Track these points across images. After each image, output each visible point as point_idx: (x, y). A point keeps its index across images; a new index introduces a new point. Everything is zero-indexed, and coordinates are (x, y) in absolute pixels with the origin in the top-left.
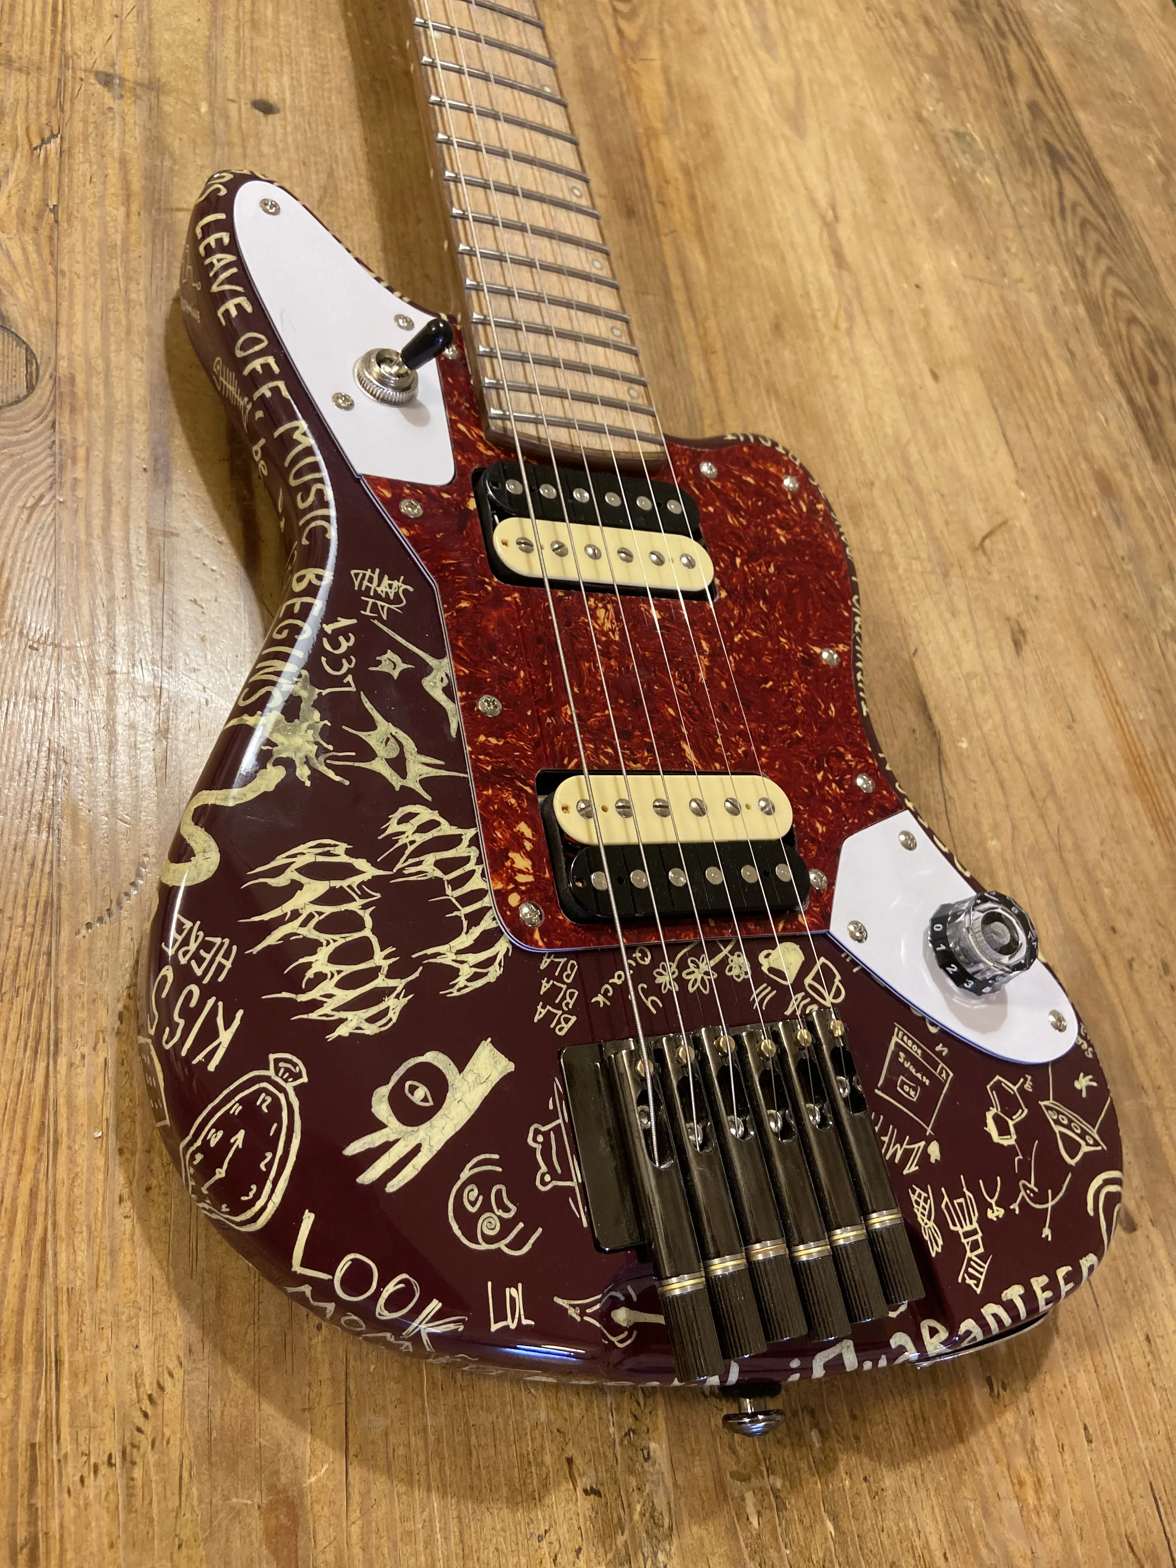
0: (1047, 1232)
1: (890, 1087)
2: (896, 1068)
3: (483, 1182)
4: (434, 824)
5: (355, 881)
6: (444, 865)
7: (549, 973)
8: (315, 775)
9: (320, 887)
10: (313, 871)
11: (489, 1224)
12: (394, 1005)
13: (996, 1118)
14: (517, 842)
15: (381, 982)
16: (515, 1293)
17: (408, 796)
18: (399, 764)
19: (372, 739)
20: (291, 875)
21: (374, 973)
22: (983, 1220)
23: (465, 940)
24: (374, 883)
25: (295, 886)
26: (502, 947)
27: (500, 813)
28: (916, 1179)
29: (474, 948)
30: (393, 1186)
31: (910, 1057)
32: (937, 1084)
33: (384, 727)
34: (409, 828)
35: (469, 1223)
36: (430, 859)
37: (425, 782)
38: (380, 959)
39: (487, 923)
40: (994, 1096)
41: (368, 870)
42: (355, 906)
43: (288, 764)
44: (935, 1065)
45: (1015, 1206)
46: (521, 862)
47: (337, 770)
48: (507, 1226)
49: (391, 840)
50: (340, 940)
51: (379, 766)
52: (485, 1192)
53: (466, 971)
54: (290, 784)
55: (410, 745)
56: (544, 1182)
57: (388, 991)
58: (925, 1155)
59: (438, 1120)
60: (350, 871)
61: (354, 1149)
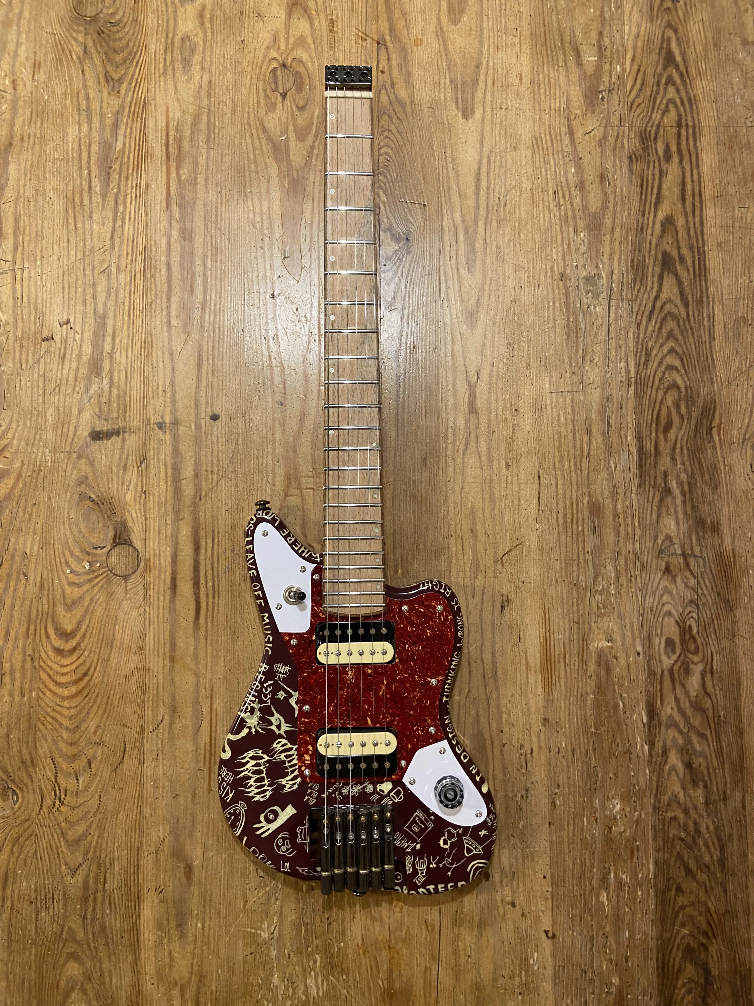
0: (449, 873)
1: (409, 827)
2: (414, 822)
3: (284, 839)
4: (285, 744)
5: (263, 761)
6: (287, 757)
7: (311, 788)
8: (256, 731)
9: (253, 762)
10: (252, 758)
11: (283, 849)
12: (268, 794)
13: (444, 840)
14: (307, 751)
15: (266, 788)
16: (287, 864)
17: (280, 736)
18: (279, 727)
19: (273, 719)
20: (247, 759)
21: (264, 785)
22: (428, 867)
23: (289, 778)
24: (267, 761)
25: (248, 762)
26: (299, 780)
27: (304, 743)
28: (410, 854)
29: (291, 780)
30: (263, 836)
31: (420, 819)
32: (426, 828)
33: (277, 715)
34: (279, 745)
35: (279, 848)
36: (283, 754)
37: (285, 732)
38: (266, 782)
39: (296, 773)
40: (446, 833)
41: (266, 758)
42: (261, 768)
43: (250, 728)
44: (428, 822)
45: (441, 865)
46: (307, 757)
47: (262, 729)
48: (288, 850)
49: (274, 749)
50: (257, 776)
51: (273, 728)
52: (284, 841)
53: (288, 786)
54: (250, 732)
55: (283, 721)
56: (299, 841)
57: (267, 790)
58: (415, 847)
59: (275, 823)
60: (262, 758)
61: (255, 826)
